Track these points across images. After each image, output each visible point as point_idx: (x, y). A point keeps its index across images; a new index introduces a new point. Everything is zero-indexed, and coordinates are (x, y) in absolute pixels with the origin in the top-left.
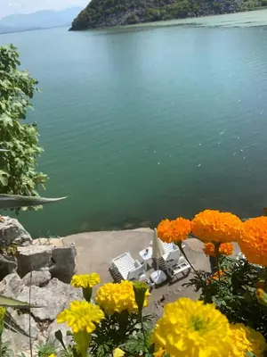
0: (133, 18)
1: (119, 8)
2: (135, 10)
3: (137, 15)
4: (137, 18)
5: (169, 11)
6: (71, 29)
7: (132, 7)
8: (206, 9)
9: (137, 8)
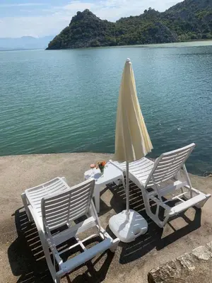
0: (95, 42)
1: (85, 36)
2: (97, 38)
3: (99, 40)
4: (98, 43)
5: (122, 39)
6: (47, 49)
7: (95, 35)
8: (150, 39)
9: (99, 36)
